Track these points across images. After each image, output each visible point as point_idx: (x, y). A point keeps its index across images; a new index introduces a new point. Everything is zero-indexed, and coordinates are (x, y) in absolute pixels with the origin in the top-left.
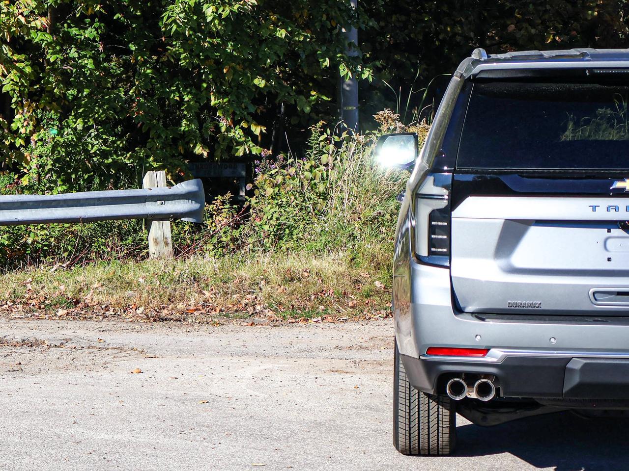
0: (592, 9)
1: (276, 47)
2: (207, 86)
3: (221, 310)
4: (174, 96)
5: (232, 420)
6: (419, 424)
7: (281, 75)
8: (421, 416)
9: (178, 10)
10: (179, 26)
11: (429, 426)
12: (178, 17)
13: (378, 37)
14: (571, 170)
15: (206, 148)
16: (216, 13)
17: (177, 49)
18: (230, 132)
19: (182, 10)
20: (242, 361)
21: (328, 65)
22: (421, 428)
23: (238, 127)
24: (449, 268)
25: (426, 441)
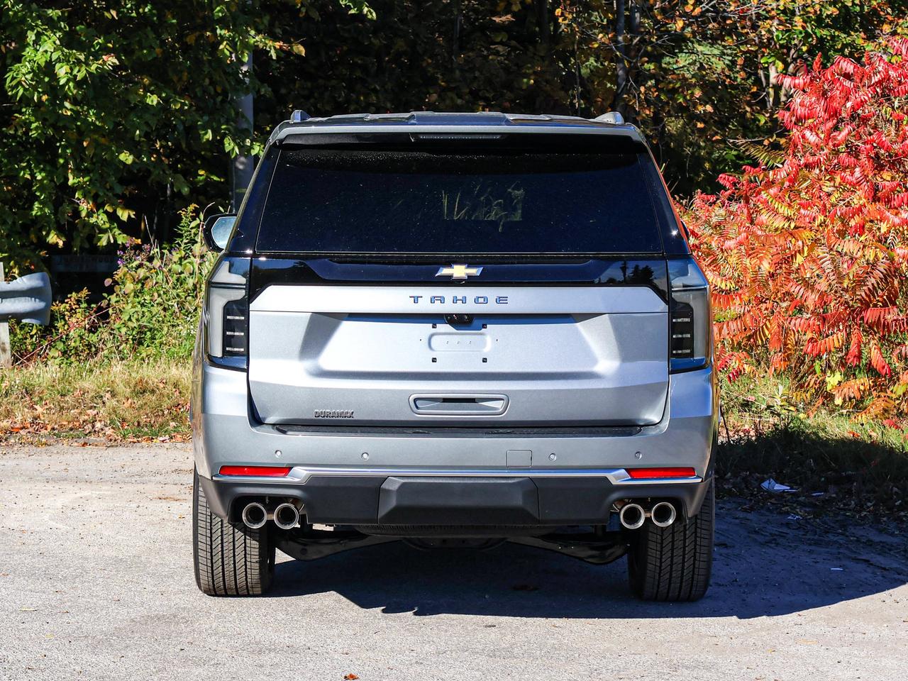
0: (529, 77)
1: (147, 116)
2: (64, 163)
3: (53, 429)
4: (24, 174)
5: (16, 557)
6: (223, 558)
7: (161, 151)
8: (225, 548)
9: (24, 70)
10: (25, 90)
11: (234, 561)
12: (23, 79)
13: (278, 107)
14: (389, 254)
15: (62, 236)
16: (71, 74)
17: (27, 117)
18: (92, 217)
19: (30, 70)
20: (57, 487)
21: (210, 139)
22: (225, 563)
23: (101, 211)
24: (247, 371)
25: (233, 578)
